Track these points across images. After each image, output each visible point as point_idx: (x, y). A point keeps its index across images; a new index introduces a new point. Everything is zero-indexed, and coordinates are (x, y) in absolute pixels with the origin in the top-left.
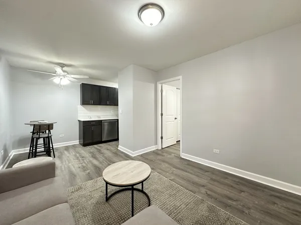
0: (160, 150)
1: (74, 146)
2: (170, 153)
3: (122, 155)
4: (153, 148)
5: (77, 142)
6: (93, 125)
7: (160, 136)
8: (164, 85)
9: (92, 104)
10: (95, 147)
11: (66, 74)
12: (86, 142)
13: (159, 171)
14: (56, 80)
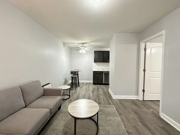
0: (140, 101)
1: (90, 83)
2: (149, 108)
3: (108, 95)
4: (134, 97)
5: (92, 82)
6: (98, 74)
7: (141, 89)
8: (148, 44)
9: (99, 62)
10: (98, 86)
11: (84, 47)
12: (95, 82)
13: (124, 118)
14: (81, 51)
